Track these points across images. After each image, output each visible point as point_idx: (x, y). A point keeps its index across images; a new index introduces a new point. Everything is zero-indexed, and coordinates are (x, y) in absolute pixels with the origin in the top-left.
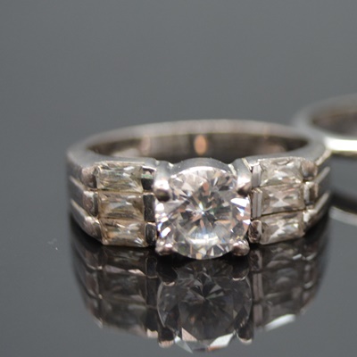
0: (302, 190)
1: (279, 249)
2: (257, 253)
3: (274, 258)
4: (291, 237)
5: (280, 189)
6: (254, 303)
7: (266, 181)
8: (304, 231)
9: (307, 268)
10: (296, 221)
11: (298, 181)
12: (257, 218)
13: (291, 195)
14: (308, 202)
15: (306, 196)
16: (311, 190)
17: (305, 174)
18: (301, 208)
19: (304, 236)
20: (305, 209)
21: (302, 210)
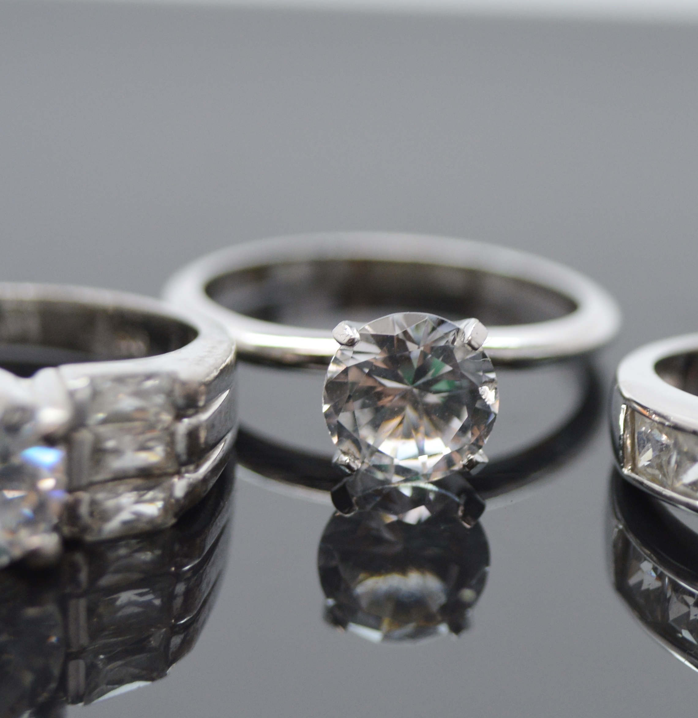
0: (172, 434)
1: (123, 551)
2: (79, 558)
3: (112, 568)
4: (148, 527)
5: (129, 431)
6: (70, 657)
7: (101, 416)
8: (176, 515)
9: (180, 588)
10: (161, 495)
11: (167, 417)
12: (80, 488)
13: (151, 444)
14: (184, 458)
15: (181, 446)
16: (192, 434)
17: (181, 402)
18: (171, 470)
19: (174, 526)
20: (178, 473)
21: (172, 475)
